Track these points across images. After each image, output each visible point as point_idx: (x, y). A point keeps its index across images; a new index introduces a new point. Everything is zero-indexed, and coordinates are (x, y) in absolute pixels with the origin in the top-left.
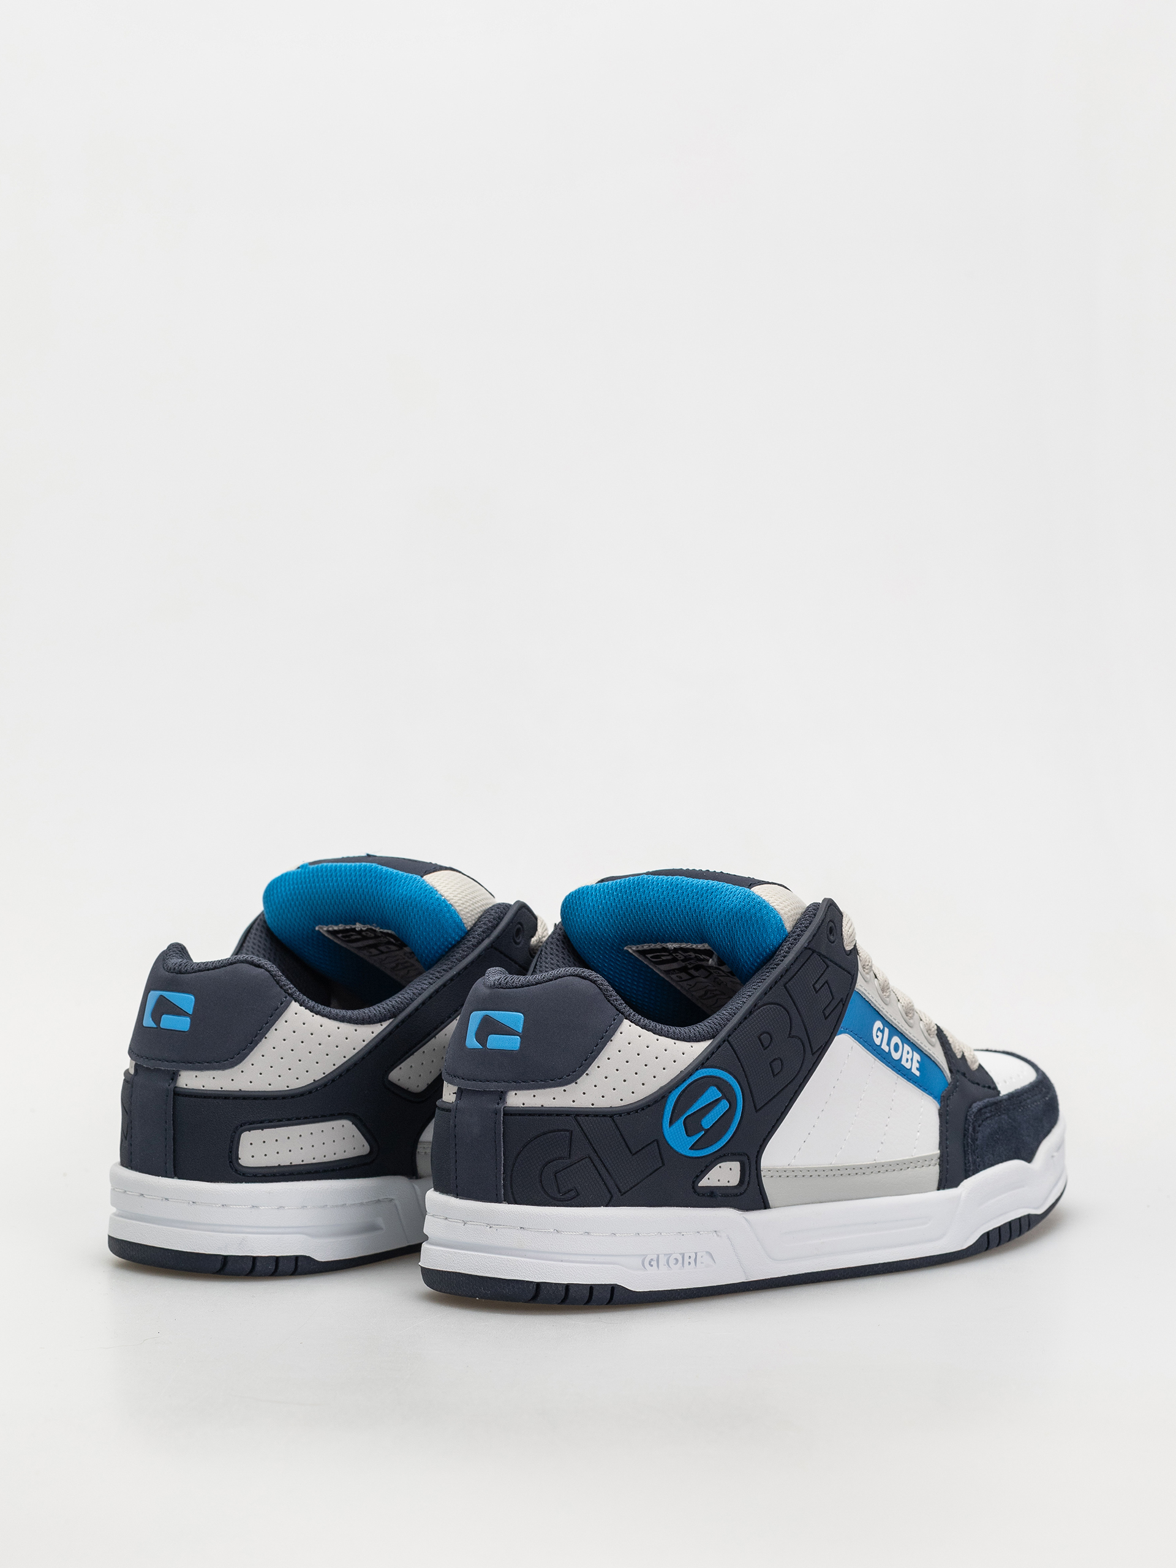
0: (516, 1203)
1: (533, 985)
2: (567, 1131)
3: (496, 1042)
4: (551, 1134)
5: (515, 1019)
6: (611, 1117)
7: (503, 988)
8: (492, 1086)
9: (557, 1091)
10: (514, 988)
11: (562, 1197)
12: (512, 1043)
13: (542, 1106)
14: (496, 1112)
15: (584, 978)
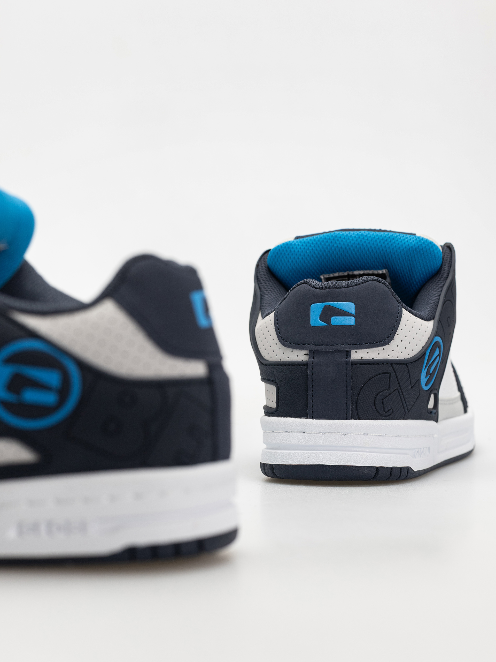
0: (359, 419)
1: (354, 286)
2: (387, 373)
3: (336, 320)
4: (380, 375)
5: (350, 307)
6: (406, 364)
7: (337, 288)
8: (341, 348)
9: (380, 349)
10: (343, 288)
11: (386, 414)
12: (351, 321)
13: (373, 358)
14: (347, 363)
15: (379, 282)
